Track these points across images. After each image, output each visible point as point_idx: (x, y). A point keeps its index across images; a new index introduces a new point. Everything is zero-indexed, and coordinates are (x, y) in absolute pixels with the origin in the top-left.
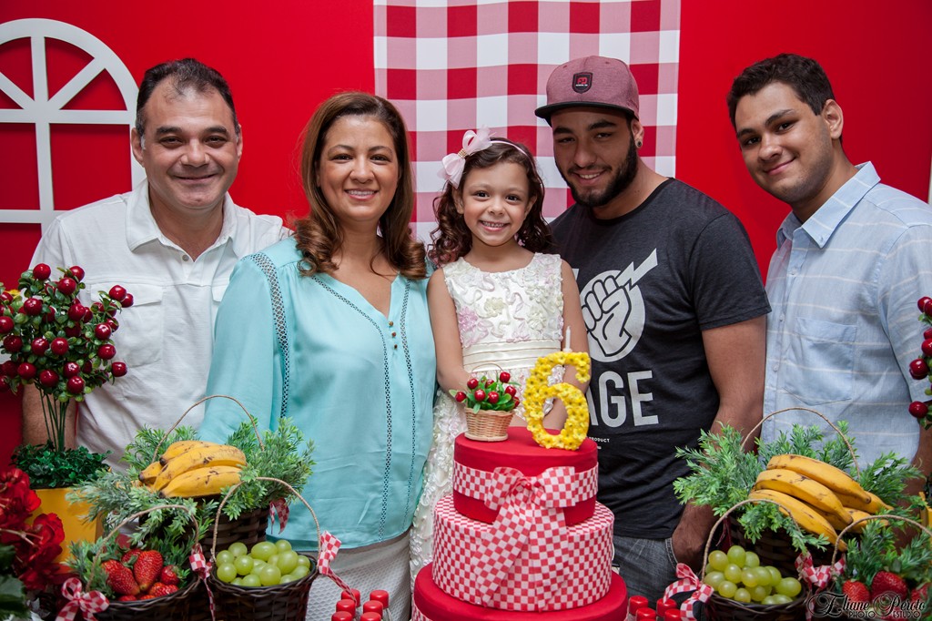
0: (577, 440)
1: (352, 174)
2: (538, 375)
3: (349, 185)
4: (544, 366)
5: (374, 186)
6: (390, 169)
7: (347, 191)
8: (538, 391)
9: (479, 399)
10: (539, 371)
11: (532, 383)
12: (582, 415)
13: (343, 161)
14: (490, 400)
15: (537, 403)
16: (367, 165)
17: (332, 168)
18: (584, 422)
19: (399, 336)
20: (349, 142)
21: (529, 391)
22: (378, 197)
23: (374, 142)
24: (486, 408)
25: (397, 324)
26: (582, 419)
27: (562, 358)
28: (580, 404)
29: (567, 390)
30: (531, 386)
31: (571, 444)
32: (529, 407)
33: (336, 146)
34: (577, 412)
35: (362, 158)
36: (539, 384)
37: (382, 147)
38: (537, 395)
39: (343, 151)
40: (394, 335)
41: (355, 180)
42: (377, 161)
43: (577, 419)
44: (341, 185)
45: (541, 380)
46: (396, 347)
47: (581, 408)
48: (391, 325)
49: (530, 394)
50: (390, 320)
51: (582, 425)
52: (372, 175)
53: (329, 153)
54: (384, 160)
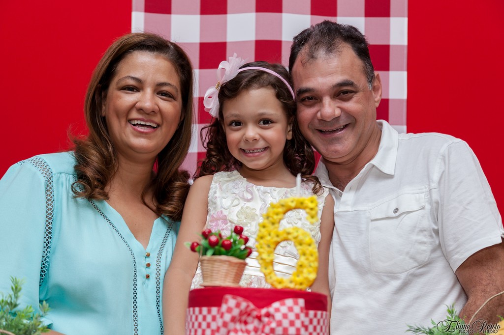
0: (306, 279)
1: (138, 105)
2: (270, 219)
3: (134, 115)
4: (276, 210)
5: (157, 119)
6: (175, 106)
7: (129, 121)
8: (270, 235)
9: (212, 245)
10: (271, 214)
11: (264, 227)
12: (312, 255)
13: (130, 92)
14: (223, 245)
15: (269, 246)
16: (153, 98)
17: (119, 97)
18: (313, 262)
19: (153, 267)
20: (138, 75)
21: (261, 235)
22: (159, 132)
23: (162, 79)
24: (220, 254)
25: (154, 256)
26: (312, 259)
27: (292, 202)
28: (310, 245)
29: (297, 231)
30: (263, 230)
31: (301, 284)
32: (261, 250)
33: (126, 77)
34: (308, 252)
35: (149, 91)
36: (270, 227)
37: (169, 84)
38: (268, 238)
39: (131, 82)
40: (148, 265)
41: (140, 110)
42: (163, 97)
43: (307, 259)
44: (125, 115)
45: (273, 224)
46: (148, 277)
47: (310, 249)
48: (148, 256)
49: (262, 238)
50: (148, 250)
51: (312, 264)
52: (156, 107)
53: (117, 83)
54: (170, 97)
